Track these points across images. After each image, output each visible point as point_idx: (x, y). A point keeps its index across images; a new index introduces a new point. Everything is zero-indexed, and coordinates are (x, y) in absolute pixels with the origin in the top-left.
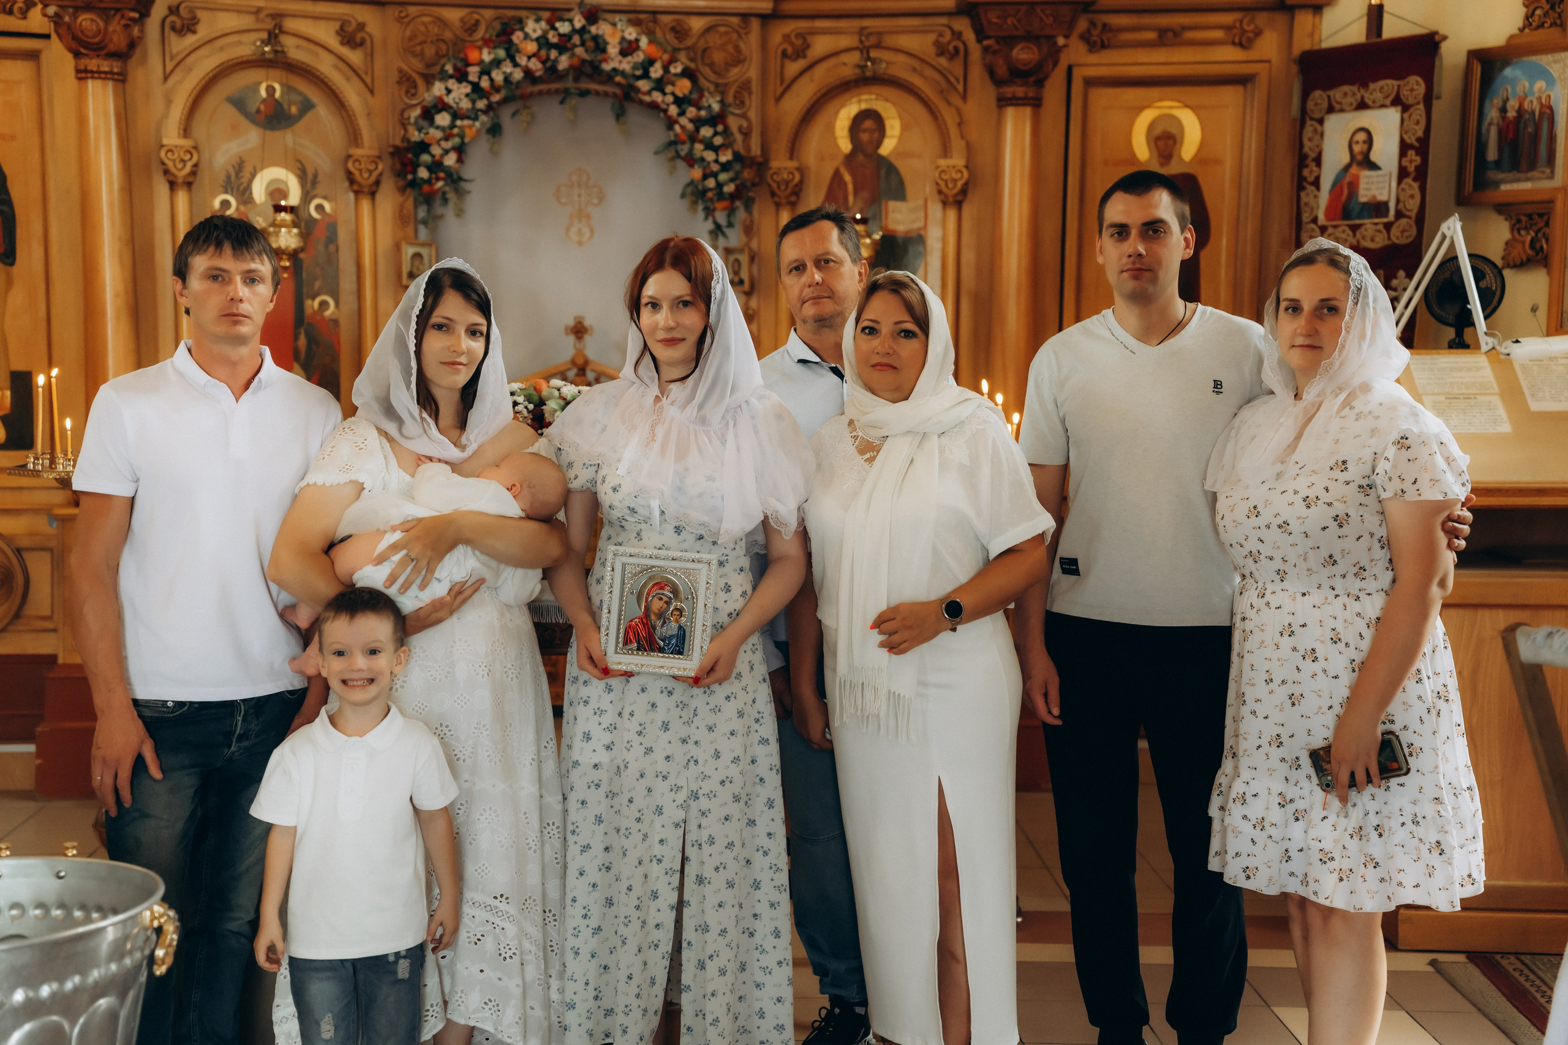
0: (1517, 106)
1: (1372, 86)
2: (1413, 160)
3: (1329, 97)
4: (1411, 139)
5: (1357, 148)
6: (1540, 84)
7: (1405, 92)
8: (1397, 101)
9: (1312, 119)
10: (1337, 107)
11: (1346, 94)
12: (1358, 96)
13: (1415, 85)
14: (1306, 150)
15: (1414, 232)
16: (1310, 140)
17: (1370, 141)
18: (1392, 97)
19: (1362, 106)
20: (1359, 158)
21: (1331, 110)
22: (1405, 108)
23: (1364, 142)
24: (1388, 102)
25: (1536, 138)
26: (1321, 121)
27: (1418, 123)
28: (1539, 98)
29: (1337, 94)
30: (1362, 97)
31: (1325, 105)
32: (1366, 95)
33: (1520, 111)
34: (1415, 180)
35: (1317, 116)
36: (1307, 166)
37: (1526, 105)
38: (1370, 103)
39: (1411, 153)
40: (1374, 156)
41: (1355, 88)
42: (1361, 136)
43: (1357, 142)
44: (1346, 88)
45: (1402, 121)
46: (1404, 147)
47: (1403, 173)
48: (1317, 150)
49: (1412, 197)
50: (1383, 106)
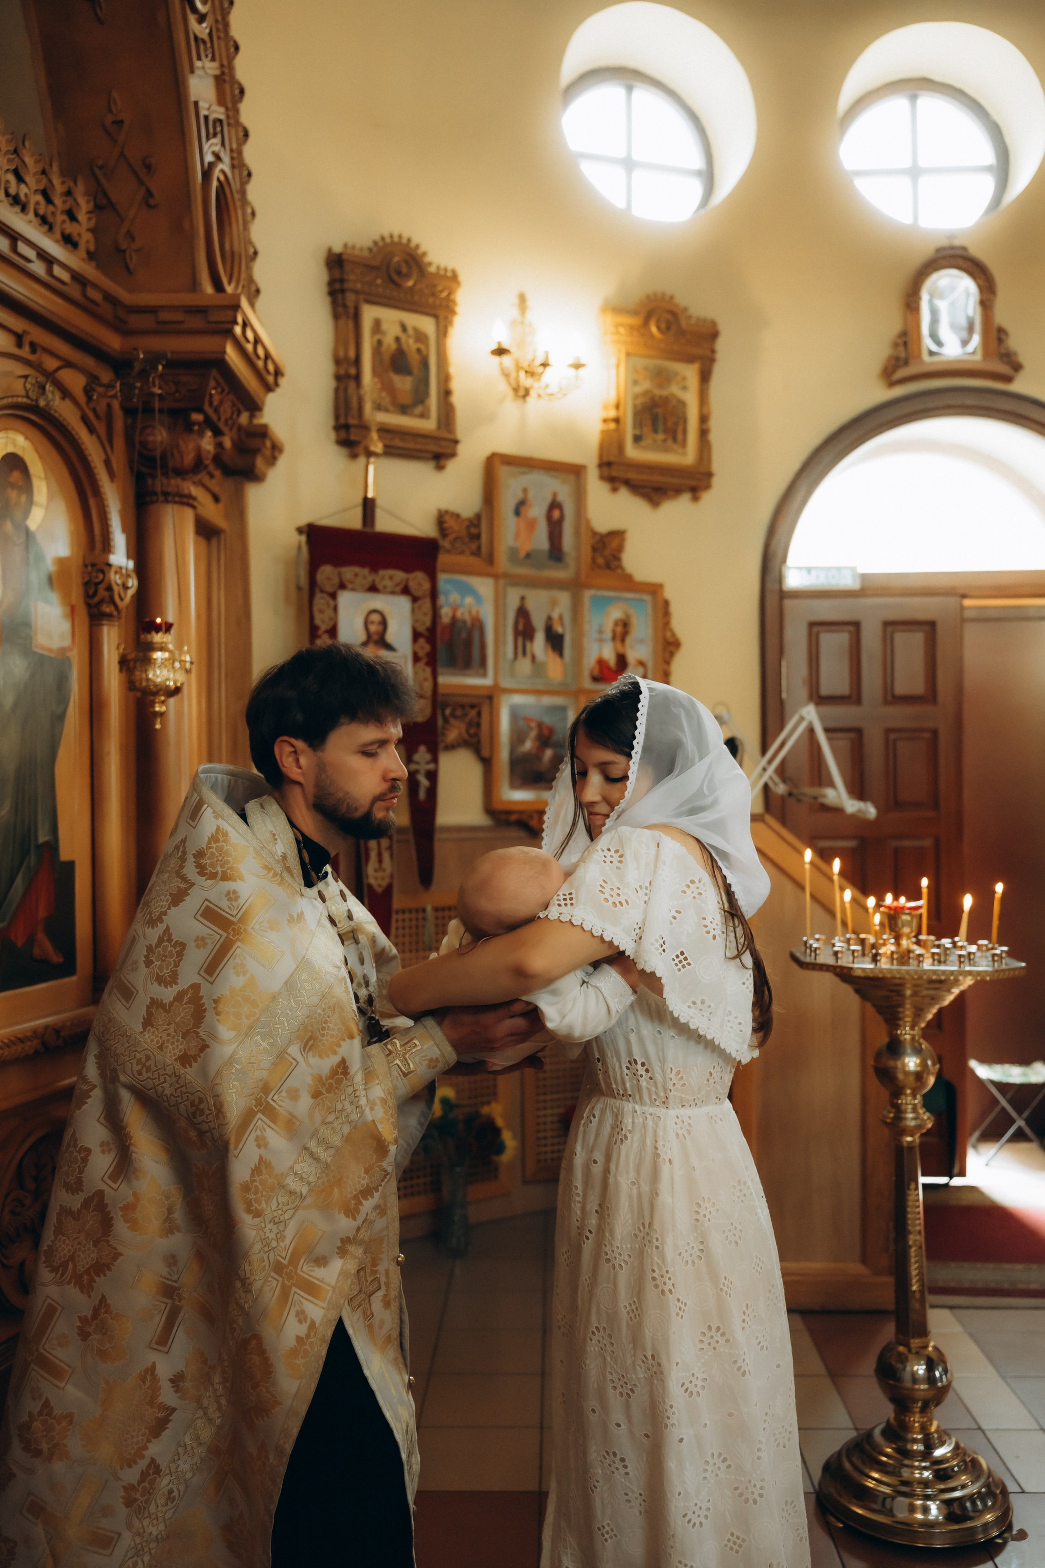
0: (450, 614)
1: (382, 573)
2: (424, 647)
3: (340, 574)
4: (421, 629)
5: (373, 628)
6: (469, 600)
7: (412, 585)
8: (406, 591)
9: (322, 591)
10: (350, 586)
11: (356, 575)
12: (370, 578)
13: (419, 580)
14: (317, 621)
15: (428, 712)
16: (321, 612)
17: (384, 623)
18: (402, 586)
19: (373, 589)
20: (376, 637)
21: (342, 586)
22: (415, 599)
23: (380, 623)
24: (398, 589)
25: (468, 643)
26: (333, 596)
27: (425, 614)
28: (470, 612)
29: (348, 572)
30: (373, 582)
31: (336, 581)
32: (377, 580)
33: (454, 619)
34: (427, 664)
35: (329, 588)
36: (319, 637)
37: (459, 614)
38: (380, 586)
39: (422, 641)
40: (390, 637)
41: (366, 571)
42: (375, 618)
43: (372, 623)
44: (357, 569)
45: (413, 611)
46: (416, 635)
47: (416, 658)
48: (331, 624)
49: (426, 679)
50: (393, 593)
